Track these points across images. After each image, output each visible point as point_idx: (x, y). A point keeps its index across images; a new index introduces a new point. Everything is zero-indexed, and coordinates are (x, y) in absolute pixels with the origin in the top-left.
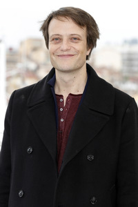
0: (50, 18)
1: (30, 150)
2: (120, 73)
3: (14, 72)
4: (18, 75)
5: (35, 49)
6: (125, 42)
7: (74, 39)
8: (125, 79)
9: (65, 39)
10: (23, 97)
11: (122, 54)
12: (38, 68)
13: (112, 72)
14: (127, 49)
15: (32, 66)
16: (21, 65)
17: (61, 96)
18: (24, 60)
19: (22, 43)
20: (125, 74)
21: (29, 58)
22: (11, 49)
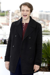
2: (38, 19)
3: (13, 18)
5: (18, 12)
6: (40, 11)
7: (27, 11)
8: (40, 20)
9: (25, 11)
10: (15, 24)
11: (39, 14)
12: (19, 17)
13: (36, 18)
14: (40, 13)
15: (18, 16)
18: (16, 15)
19: (15, 11)
20: (40, 19)
21: (17, 14)
22: (13, 12)
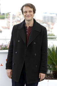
0: (23, 7)
1: (19, 41)
2: (42, 21)
3: (14, 21)
4: (15, 21)
8: (43, 23)
10: (17, 27)
12: (21, 20)
15: (19, 19)
16: (16, 19)
17: (27, 27)
20: (43, 21)
21: (18, 17)
22: (13, 15)
